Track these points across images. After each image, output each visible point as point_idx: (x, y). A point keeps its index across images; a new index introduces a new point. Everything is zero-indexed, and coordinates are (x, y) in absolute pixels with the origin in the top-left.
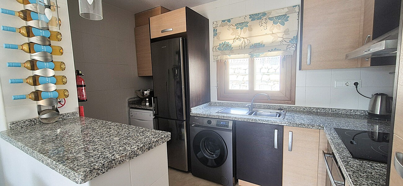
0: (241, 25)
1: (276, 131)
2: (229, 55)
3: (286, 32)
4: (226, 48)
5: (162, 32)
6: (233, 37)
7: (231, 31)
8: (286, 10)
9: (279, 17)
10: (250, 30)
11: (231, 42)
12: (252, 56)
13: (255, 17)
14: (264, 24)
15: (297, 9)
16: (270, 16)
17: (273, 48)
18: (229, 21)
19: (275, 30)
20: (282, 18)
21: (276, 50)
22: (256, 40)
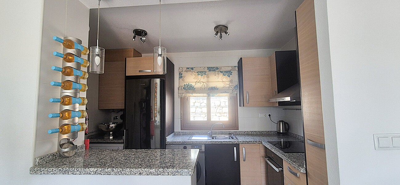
0: (201, 73)
1: (235, 148)
2: (192, 93)
3: (231, 81)
4: (190, 89)
5: (140, 71)
6: (196, 80)
7: (194, 76)
8: (230, 68)
9: (226, 72)
10: (208, 77)
11: (193, 84)
12: (209, 96)
13: (211, 69)
14: (217, 75)
15: (237, 69)
16: (221, 70)
17: (223, 91)
18: (192, 69)
19: (224, 80)
20: (228, 73)
21: (225, 92)
22: (212, 85)
